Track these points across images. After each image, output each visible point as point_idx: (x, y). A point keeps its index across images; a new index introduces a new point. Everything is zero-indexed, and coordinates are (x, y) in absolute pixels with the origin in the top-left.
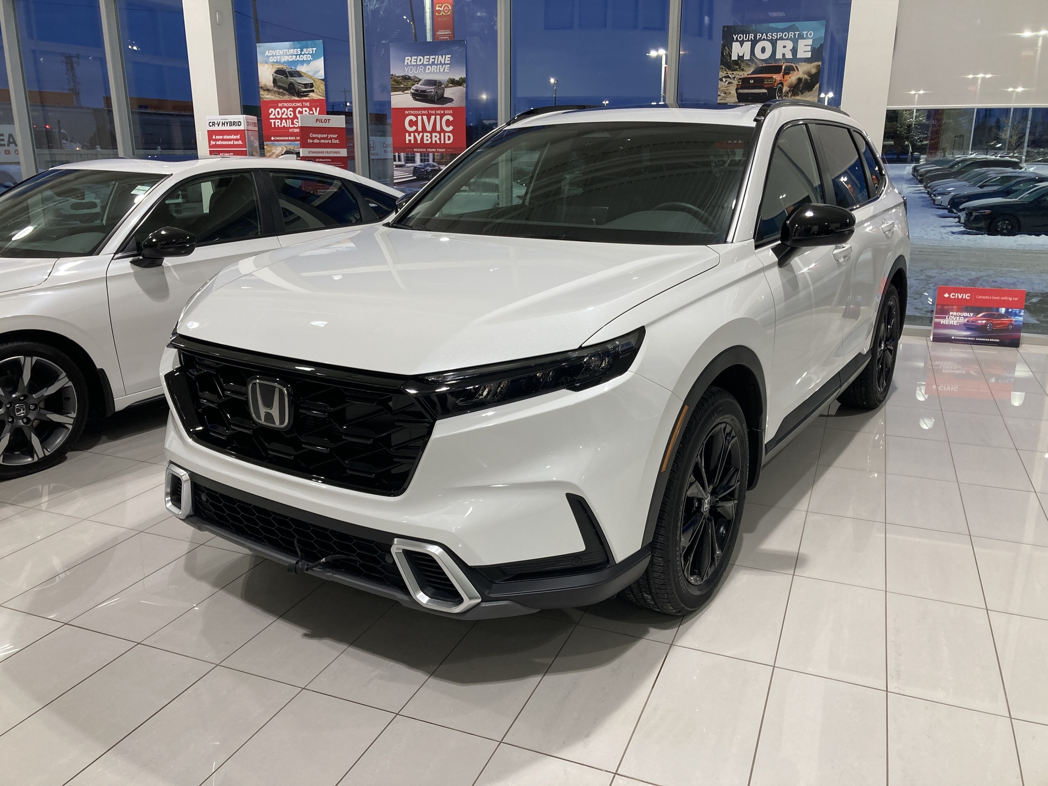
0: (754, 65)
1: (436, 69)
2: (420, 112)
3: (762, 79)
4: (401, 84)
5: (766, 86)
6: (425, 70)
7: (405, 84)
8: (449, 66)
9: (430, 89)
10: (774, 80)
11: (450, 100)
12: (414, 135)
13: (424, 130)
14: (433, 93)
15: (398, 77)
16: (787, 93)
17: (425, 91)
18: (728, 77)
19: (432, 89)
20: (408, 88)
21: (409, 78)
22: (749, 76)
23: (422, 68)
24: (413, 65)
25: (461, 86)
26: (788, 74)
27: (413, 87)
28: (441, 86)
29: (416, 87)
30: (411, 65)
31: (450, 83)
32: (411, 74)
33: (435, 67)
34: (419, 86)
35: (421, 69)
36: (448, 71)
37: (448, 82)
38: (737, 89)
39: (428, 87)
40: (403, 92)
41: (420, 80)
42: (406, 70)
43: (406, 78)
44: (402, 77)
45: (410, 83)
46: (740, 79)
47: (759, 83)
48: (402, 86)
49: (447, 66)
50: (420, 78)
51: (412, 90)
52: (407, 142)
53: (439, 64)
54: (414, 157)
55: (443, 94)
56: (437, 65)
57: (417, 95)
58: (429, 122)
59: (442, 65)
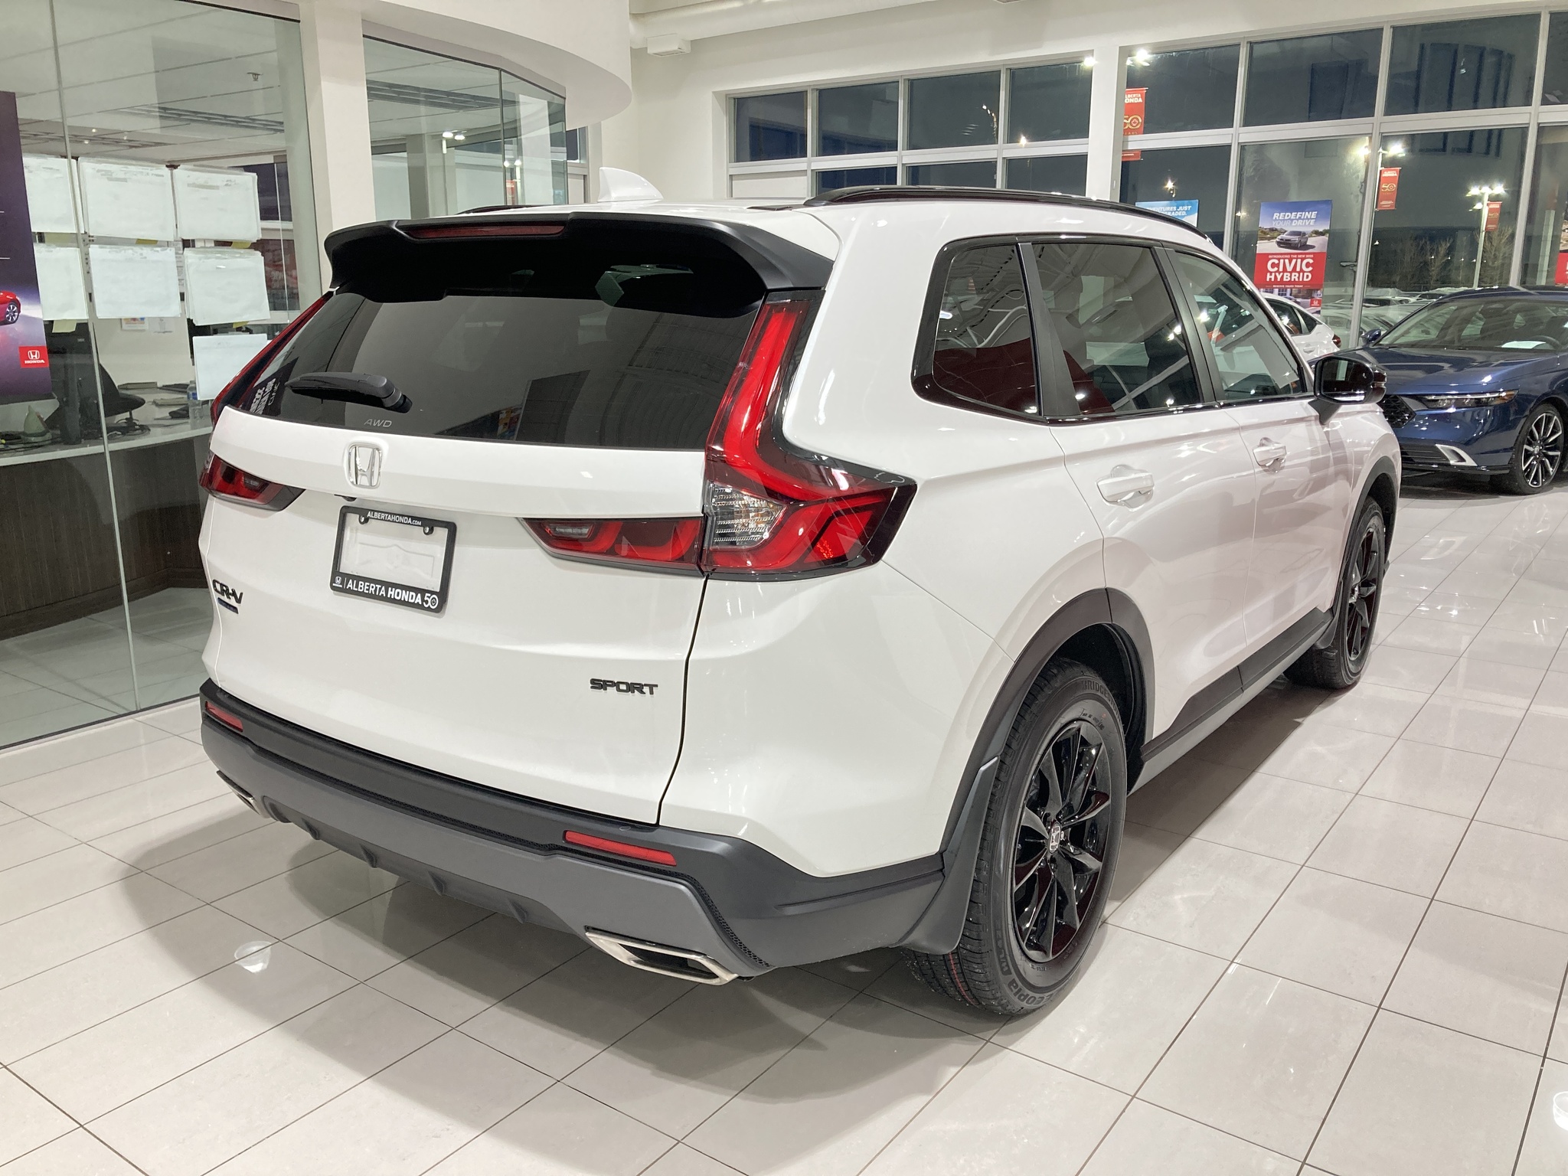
1: (1302, 223)
2: (1283, 256)
4: (1269, 233)
6: (1292, 223)
7: (1273, 234)
8: (1314, 220)
9: (1295, 239)
11: (1312, 247)
12: (1275, 276)
13: (1285, 270)
14: (1296, 242)
15: (1266, 228)
17: (1288, 240)
19: (1297, 238)
20: (1275, 237)
21: (1277, 229)
24: (1281, 220)
25: (1323, 236)
27: (1279, 237)
28: (1305, 236)
31: (1314, 234)
32: (1278, 226)
33: (1302, 221)
34: (1284, 236)
35: (1288, 223)
36: (1313, 224)
37: (1312, 232)
39: (1292, 237)
40: (1270, 239)
41: (1286, 231)
42: (1275, 223)
43: (1273, 229)
44: (1270, 228)
45: (1277, 234)
48: (1269, 235)
49: (1312, 220)
50: (1286, 229)
51: (1277, 239)
52: (1268, 280)
53: (1305, 219)
55: (1306, 242)
56: (1303, 219)
57: (1281, 244)
58: (1290, 263)
59: (1308, 219)
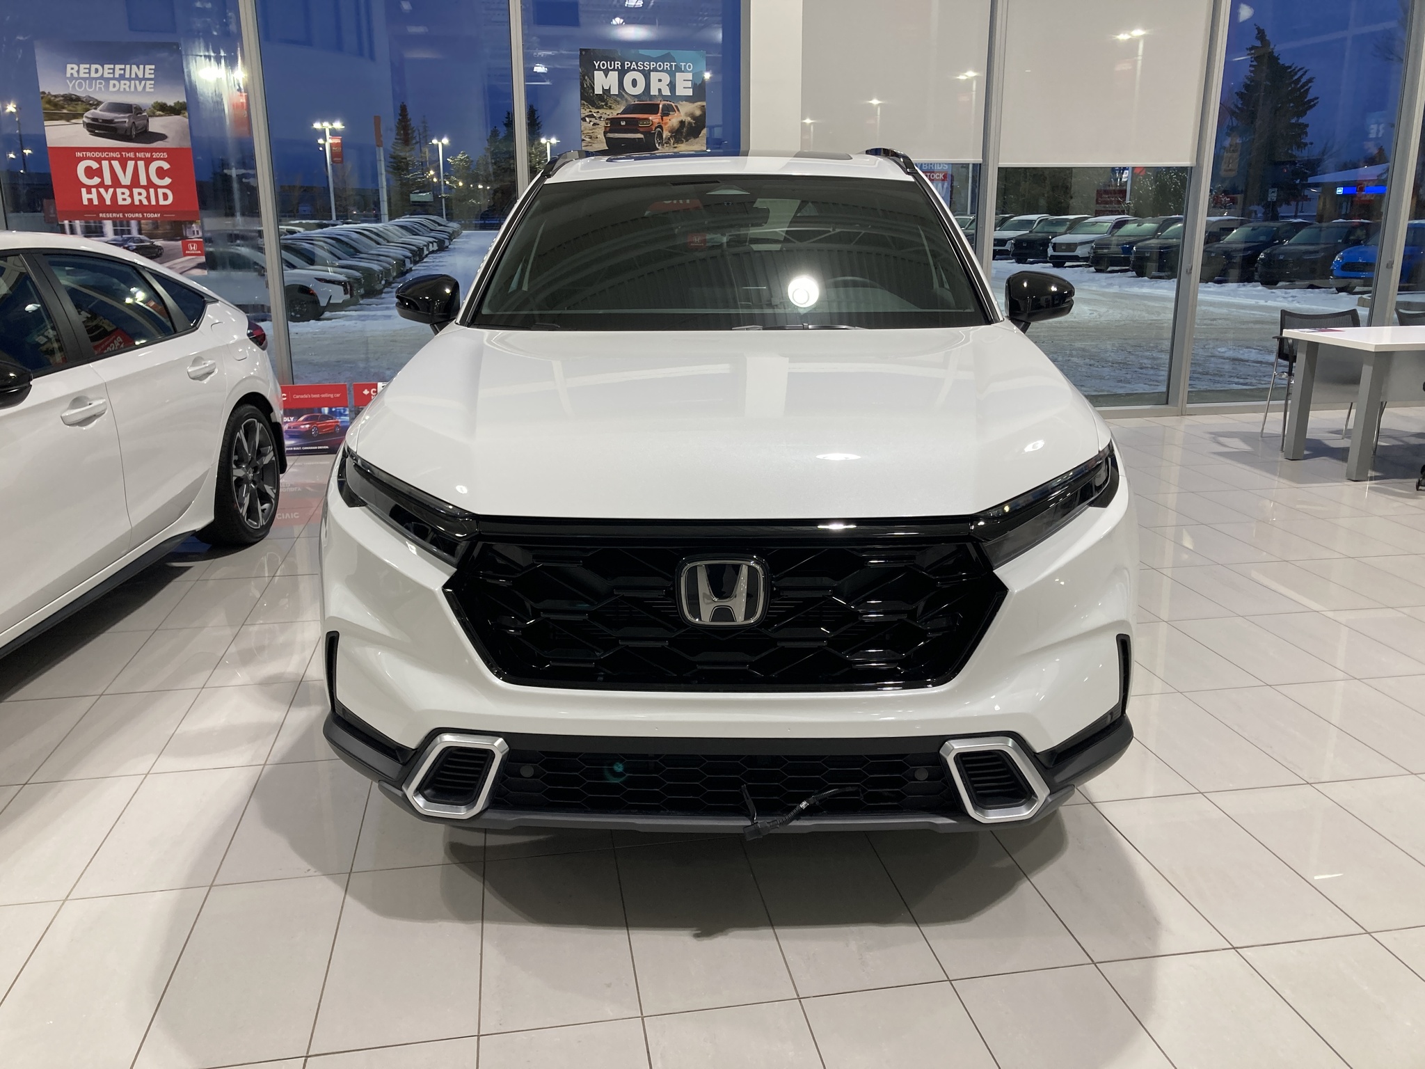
0: (624, 102)
1: (130, 87)
2: (105, 155)
3: (636, 121)
4: (64, 108)
5: (641, 130)
6: (107, 86)
7: (70, 108)
8: (153, 82)
9: (122, 118)
10: (651, 123)
11: (162, 137)
12: (100, 196)
13: (116, 183)
14: (126, 125)
15: (55, 96)
16: (669, 139)
17: (111, 121)
18: (592, 116)
19: (124, 117)
20: (78, 116)
21: (78, 99)
22: (619, 116)
23: (100, 83)
24: (85, 79)
25: (179, 115)
26: (668, 115)
27: (88, 114)
28: (141, 113)
29: (92, 114)
30: (79, 78)
31: (158, 110)
32: (80, 92)
33: (127, 83)
34: (98, 112)
35: (99, 85)
36: (152, 90)
37: (154, 107)
38: (605, 133)
39: (117, 115)
40: (68, 121)
41: (99, 103)
42: (71, 86)
43: (71, 99)
44: (63, 96)
45: (79, 109)
46: (607, 119)
47: (632, 125)
48: (65, 111)
49: (148, 82)
50: (99, 99)
51: (85, 119)
52: (85, 202)
53: (133, 79)
54: (101, 228)
55: (146, 126)
56: (130, 79)
57: (96, 127)
58: (124, 170)
59: (140, 80)
